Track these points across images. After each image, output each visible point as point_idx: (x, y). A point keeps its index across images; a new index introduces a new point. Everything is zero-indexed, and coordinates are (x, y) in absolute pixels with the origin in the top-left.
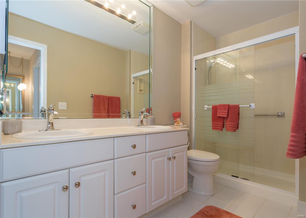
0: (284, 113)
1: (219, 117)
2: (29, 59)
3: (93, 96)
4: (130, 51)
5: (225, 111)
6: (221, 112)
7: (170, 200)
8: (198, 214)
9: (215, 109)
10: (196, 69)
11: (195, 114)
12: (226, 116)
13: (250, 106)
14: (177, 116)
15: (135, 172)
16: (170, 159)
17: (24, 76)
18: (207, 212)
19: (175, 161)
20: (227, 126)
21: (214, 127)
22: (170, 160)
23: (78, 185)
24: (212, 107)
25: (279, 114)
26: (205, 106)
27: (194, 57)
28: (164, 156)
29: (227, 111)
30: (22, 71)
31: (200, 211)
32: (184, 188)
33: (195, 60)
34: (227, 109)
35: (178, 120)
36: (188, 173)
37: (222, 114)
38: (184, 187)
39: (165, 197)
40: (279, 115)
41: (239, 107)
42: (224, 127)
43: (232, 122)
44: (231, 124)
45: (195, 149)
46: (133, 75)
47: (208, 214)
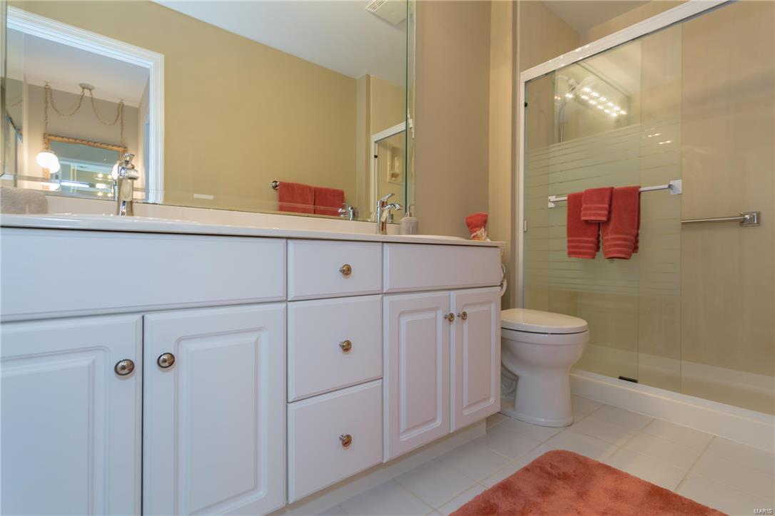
0: (758, 215)
1: (586, 221)
2: (138, 107)
3: (276, 186)
4: (368, 77)
5: (601, 206)
6: (590, 209)
7: (452, 431)
8: (526, 469)
9: (575, 202)
10: (526, 105)
11: (524, 220)
12: (604, 219)
13: (670, 186)
14: (476, 223)
15: (349, 343)
16: (450, 318)
17: (125, 148)
18: (552, 466)
19: (466, 324)
20: (607, 244)
21: (574, 251)
22: (451, 321)
23: (167, 362)
24: (569, 199)
25: (746, 216)
26: (550, 198)
27: (521, 73)
28: (435, 309)
29: (606, 206)
30: (122, 133)
31: (533, 462)
32: (493, 403)
33: (526, 82)
34: (607, 199)
35: (478, 233)
36: (502, 364)
37: (594, 215)
38: (492, 400)
39: (439, 422)
40: (746, 219)
41: (640, 193)
42: (598, 249)
43: (618, 232)
44: (618, 239)
45: (523, 308)
46: (375, 137)
47: (554, 472)
